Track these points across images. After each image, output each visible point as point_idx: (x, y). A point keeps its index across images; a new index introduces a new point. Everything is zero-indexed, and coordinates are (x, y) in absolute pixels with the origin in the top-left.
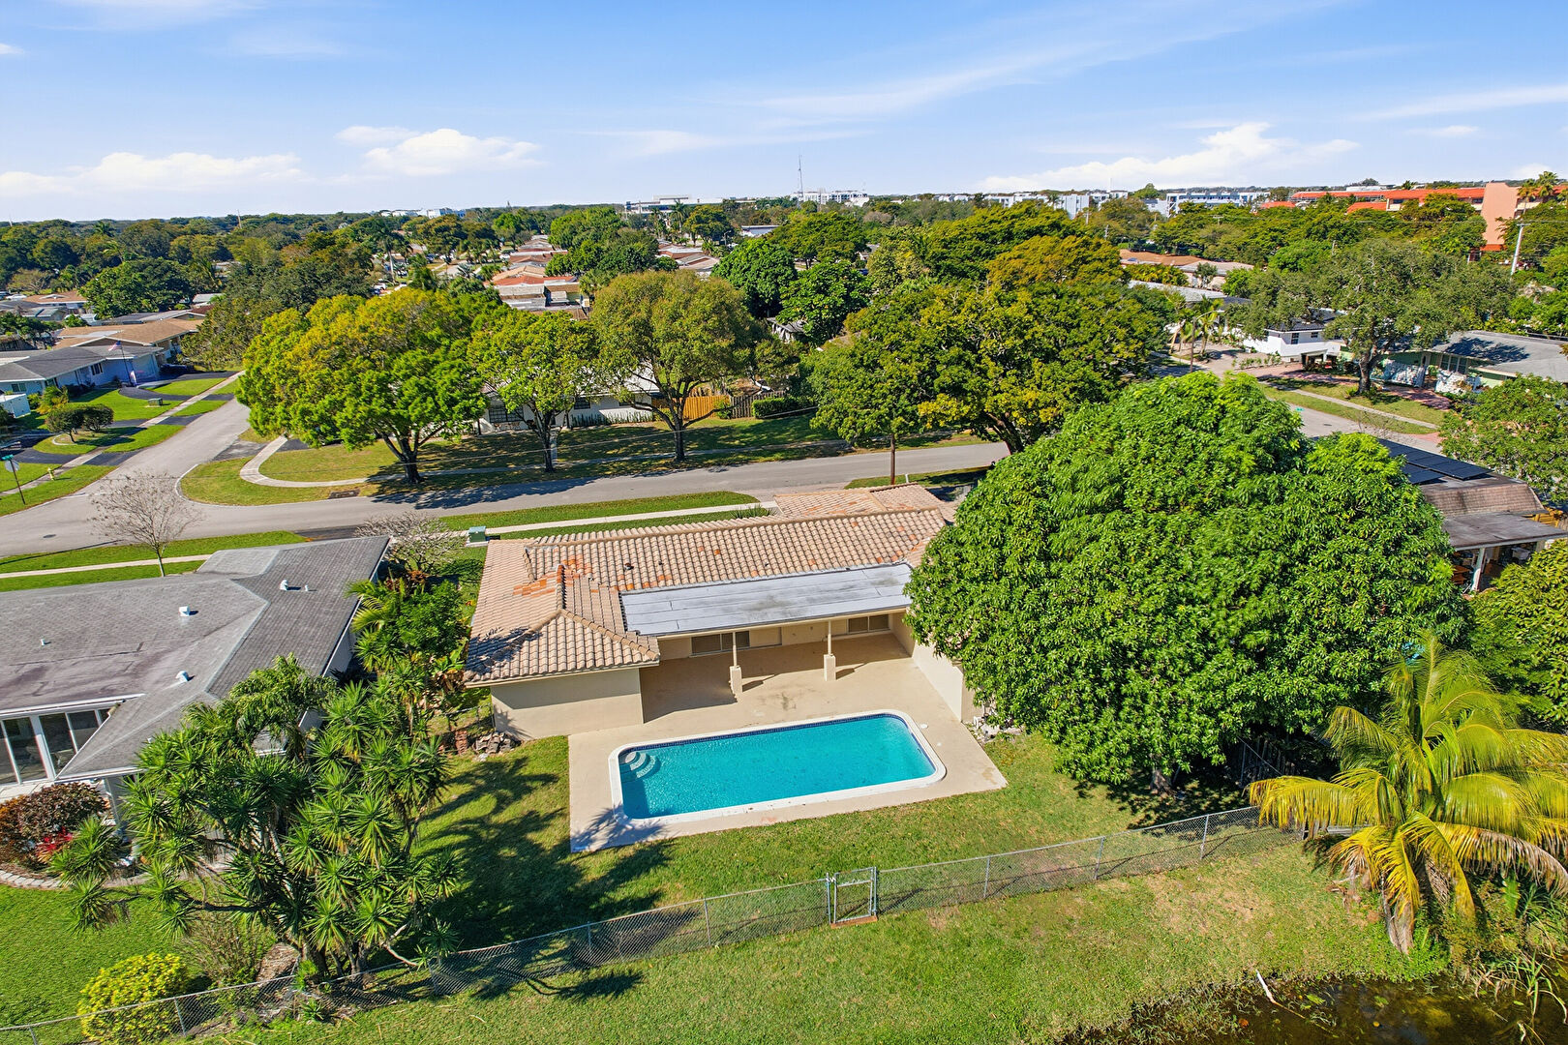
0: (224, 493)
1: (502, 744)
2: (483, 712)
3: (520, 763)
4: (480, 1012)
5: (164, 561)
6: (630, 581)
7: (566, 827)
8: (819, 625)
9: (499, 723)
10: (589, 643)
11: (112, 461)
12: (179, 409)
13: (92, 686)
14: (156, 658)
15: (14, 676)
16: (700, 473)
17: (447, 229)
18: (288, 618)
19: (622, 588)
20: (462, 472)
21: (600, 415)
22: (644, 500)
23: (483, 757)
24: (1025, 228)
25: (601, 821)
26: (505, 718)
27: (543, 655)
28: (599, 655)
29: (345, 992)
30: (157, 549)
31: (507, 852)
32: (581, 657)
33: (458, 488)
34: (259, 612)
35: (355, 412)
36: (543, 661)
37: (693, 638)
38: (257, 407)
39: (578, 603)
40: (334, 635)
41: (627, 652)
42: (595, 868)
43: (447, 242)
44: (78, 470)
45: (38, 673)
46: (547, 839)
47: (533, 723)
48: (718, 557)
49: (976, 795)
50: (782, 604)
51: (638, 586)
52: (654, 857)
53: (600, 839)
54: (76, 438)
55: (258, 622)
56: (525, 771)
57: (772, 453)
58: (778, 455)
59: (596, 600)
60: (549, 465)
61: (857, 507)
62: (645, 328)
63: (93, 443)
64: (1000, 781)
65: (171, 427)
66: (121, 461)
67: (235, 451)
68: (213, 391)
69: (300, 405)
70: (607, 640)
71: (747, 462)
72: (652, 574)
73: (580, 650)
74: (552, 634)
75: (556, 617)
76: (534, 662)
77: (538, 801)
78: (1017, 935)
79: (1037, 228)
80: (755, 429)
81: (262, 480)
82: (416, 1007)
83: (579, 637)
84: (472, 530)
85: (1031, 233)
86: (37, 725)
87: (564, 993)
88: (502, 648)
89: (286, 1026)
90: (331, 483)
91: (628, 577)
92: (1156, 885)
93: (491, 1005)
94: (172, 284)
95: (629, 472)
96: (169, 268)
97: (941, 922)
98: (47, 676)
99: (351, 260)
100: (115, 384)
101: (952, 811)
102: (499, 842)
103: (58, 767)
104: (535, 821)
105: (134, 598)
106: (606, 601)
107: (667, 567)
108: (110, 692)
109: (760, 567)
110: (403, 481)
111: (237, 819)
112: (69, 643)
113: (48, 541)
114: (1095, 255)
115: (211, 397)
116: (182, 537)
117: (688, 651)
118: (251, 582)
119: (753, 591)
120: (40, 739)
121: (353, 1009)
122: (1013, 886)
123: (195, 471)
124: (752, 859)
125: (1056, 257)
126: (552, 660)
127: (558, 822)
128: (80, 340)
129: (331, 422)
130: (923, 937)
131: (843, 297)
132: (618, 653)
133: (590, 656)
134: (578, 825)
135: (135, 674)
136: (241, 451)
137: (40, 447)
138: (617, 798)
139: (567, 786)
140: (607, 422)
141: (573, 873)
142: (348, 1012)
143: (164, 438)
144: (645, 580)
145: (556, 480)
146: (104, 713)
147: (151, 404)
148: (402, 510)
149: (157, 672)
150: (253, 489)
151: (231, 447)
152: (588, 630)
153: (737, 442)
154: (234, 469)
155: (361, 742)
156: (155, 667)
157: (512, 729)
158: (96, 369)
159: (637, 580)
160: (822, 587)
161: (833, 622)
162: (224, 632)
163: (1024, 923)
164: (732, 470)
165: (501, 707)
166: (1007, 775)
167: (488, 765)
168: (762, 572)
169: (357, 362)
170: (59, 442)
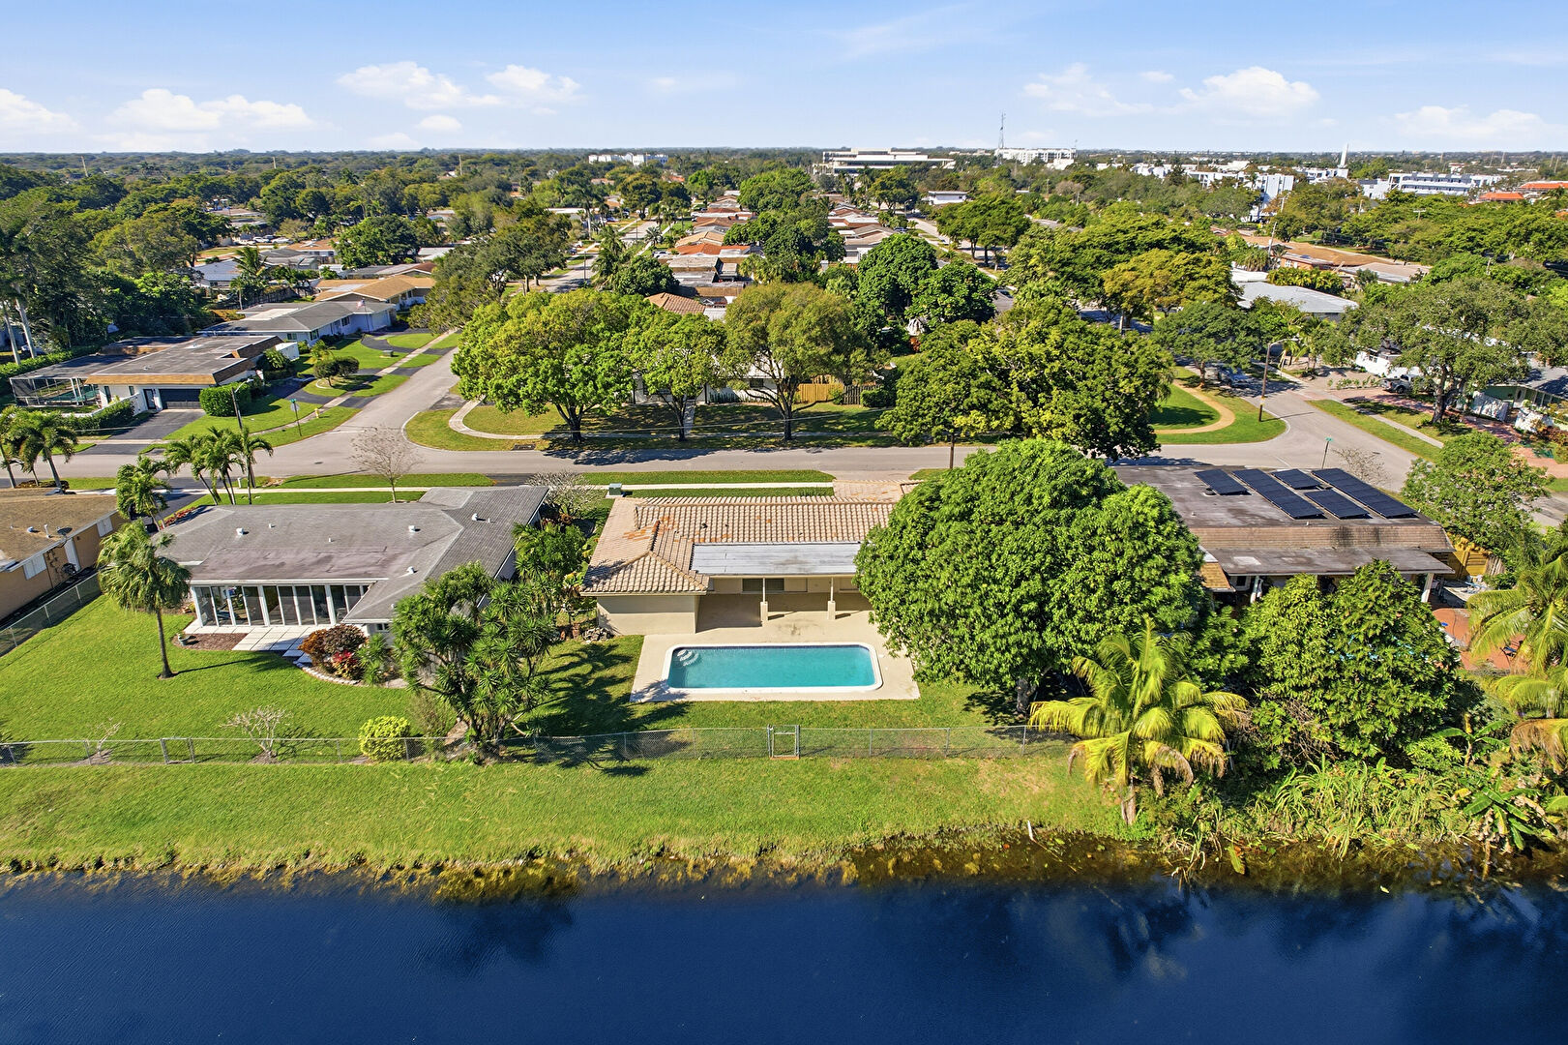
0: (437, 439)
1: (601, 635)
2: (593, 614)
3: (611, 647)
4: (559, 773)
5: (397, 489)
6: (702, 536)
7: (630, 688)
8: (826, 580)
9: (601, 622)
10: (663, 575)
11: (358, 405)
12: (406, 360)
13: (358, 570)
14: (394, 557)
15: (315, 560)
16: (801, 452)
17: (643, 186)
18: (476, 539)
19: (696, 541)
20: (613, 436)
21: (733, 394)
22: (748, 472)
23: (588, 642)
24: (1147, 240)
25: (651, 687)
26: (604, 618)
27: (632, 580)
28: (668, 583)
29: (489, 750)
30: (391, 482)
31: (592, 697)
32: (656, 584)
33: (608, 450)
34: (456, 536)
35: (534, 388)
36: (631, 584)
37: (744, 580)
38: (465, 378)
39: (663, 546)
40: (504, 554)
41: (686, 583)
42: (640, 712)
43: (643, 199)
44: (333, 410)
45: (328, 559)
46: (615, 692)
47: (623, 625)
48: (768, 524)
49: (894, 701)
50: (801, 563)
51: (708, 540)
52: (677, 710)
53: (648, 696)
54: (333, 383)
55: (457, 540)
56: (614, 652)
57: (864, 439)
58: (869, 442)
59: (675, 547)
60: (682, 436)
61: (886, 496)
62: (763, 333)
63: (344, 388)
64: (916, 695)
65: (400, 377)
66: (365, 404)
67: (446, 403)
68: (432, 344)
69: (494, 381)
70: (675, 575)
71: (841, 446)
72: (719, 533)
73: (656, 579)
74: (640, 567)
75: (645, 556)
76: (625, 584)
77: (619, 671)
78: (882, 779)
79: (1158, 241)
80: (861, 416)
81: (464, 429)
82: (526, 765)
83: (657, 571)
84: (611, 485)
85: (1151, 246)
86: (328, 591)
87: (606, 771)
88: (605, 572)
89: (458, 764)
90: (516, 437)
91: (702, 533)
92: (984, 766)
93: (567, 770)
94: (403, 239)
95: (744, 447)
96: (401, 224)
97: (838, 766)
98: (333, 561)
99: (552, 229)
100: (358, 335)
101: (874, 710)
102: (589, 690)
103: (339, 619)
104: (613, 681)
105: (381, 516)
106: (682, 549)
107: (730, 528)
108: (370, 576)
109: (796, 535)
110: (569, 440)
111: (442, 644)
112: (345, 541)
113: (318, 467)
114: (1203, 272)
115: (429, 351)
116: (410, 472)
117: (739, 589)
118: (454, 513)
119: (786, 551)
120: (329, 600)
121: (493, 761)
122: (892, 753)
123: (415, 419)
124: (736, 718)
125: (1165, 272)
126: (637, 584)
127: (626, 685)
128: (333, 294)
129: (517, 396)
130: (823, 772)
131: (965, 297)
132: (680, 583)
133: (662, 584)
134: (637, 687)
135: (383, 566)
136: (450, 403)
137: (307, 389)
138: (665, 675)
139: (637, 665)
140: (737, 400)
141: (626, 712)
142: (490, 762)
143: (394, 386)
144: (713, 536)
145: (686, 448)
146: (365, 588)
147: (385, 355)
148: (567, 465)
149: (395, 566)
150: (457, 436)
151: (443, 399)
152: (664, 567)
153: (840, 427)
154: (445, 418)
155: (507, 614)
156: (395, 562)
157: (610, 627)
158: (345, 321)
159: (708, 536)
160: (835, 554)
161: (835, 579)
162: (435, 545)
163: (888, 773)
164: (826, 452)
165: (603, 611)
166: (922, 692)
167: (594, 646)
168: (796, 539)
169: (539, 351)
170: (320, 385)
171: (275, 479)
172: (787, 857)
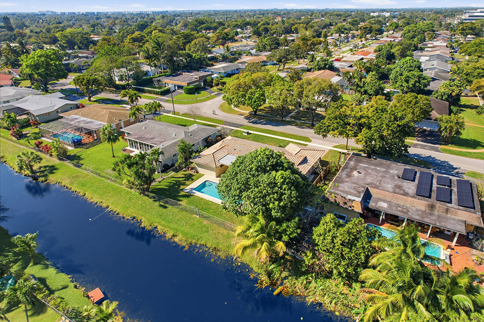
0: (225, 108)
1: (195, 172)
13: (155, 143)
14: (165, 141)
19: (230, 153)
20: (267, 115)
23: (191, 173)
25: (190, 189)
28: (209, 163)
31: (176, 187)
32: (206, 162)
33: (261, 119)
34: (182, 138)
39: (217, 153)
42: (182, 194)
44: (211, 96)
45: (154, 138)
46: (182, 187)
47: (202, 172)
52: (189, 196)
53: (187, 191)
54: (218, 88)
55: (179, 140)
56: (193, 177)
59: (222, 154)
60: (283, 119)
70: (212, 161)
72: (237, 152)
75: (210, 154)
76: (200, 161)
77: (188, 183)
78: (211, 230)
83: (210, 159)
87: (160, 205)
88: (200, 157)
102: (178, 185)
104: (184, 184)
105: (171, 130)
110: (253, 115)
118: (186, 132)
122: (220, 224)
126: (203, 161)
128: (242, 61)
130: (201, 223)
132: (212, 164)
134: (187, 188)
135: (161, 143)
138: (196, 187)
139: (193, 183)
141: (179, 193)
145: (281, 123)
148: (245, 122)
150: (230, 108)
157: (198, 170)
158: (237, 69)
159: (233, 152)
163: (214, 229)
165: (196, 166)
170: (215, 88)
171: (181, 113)
172: (176, 240)
